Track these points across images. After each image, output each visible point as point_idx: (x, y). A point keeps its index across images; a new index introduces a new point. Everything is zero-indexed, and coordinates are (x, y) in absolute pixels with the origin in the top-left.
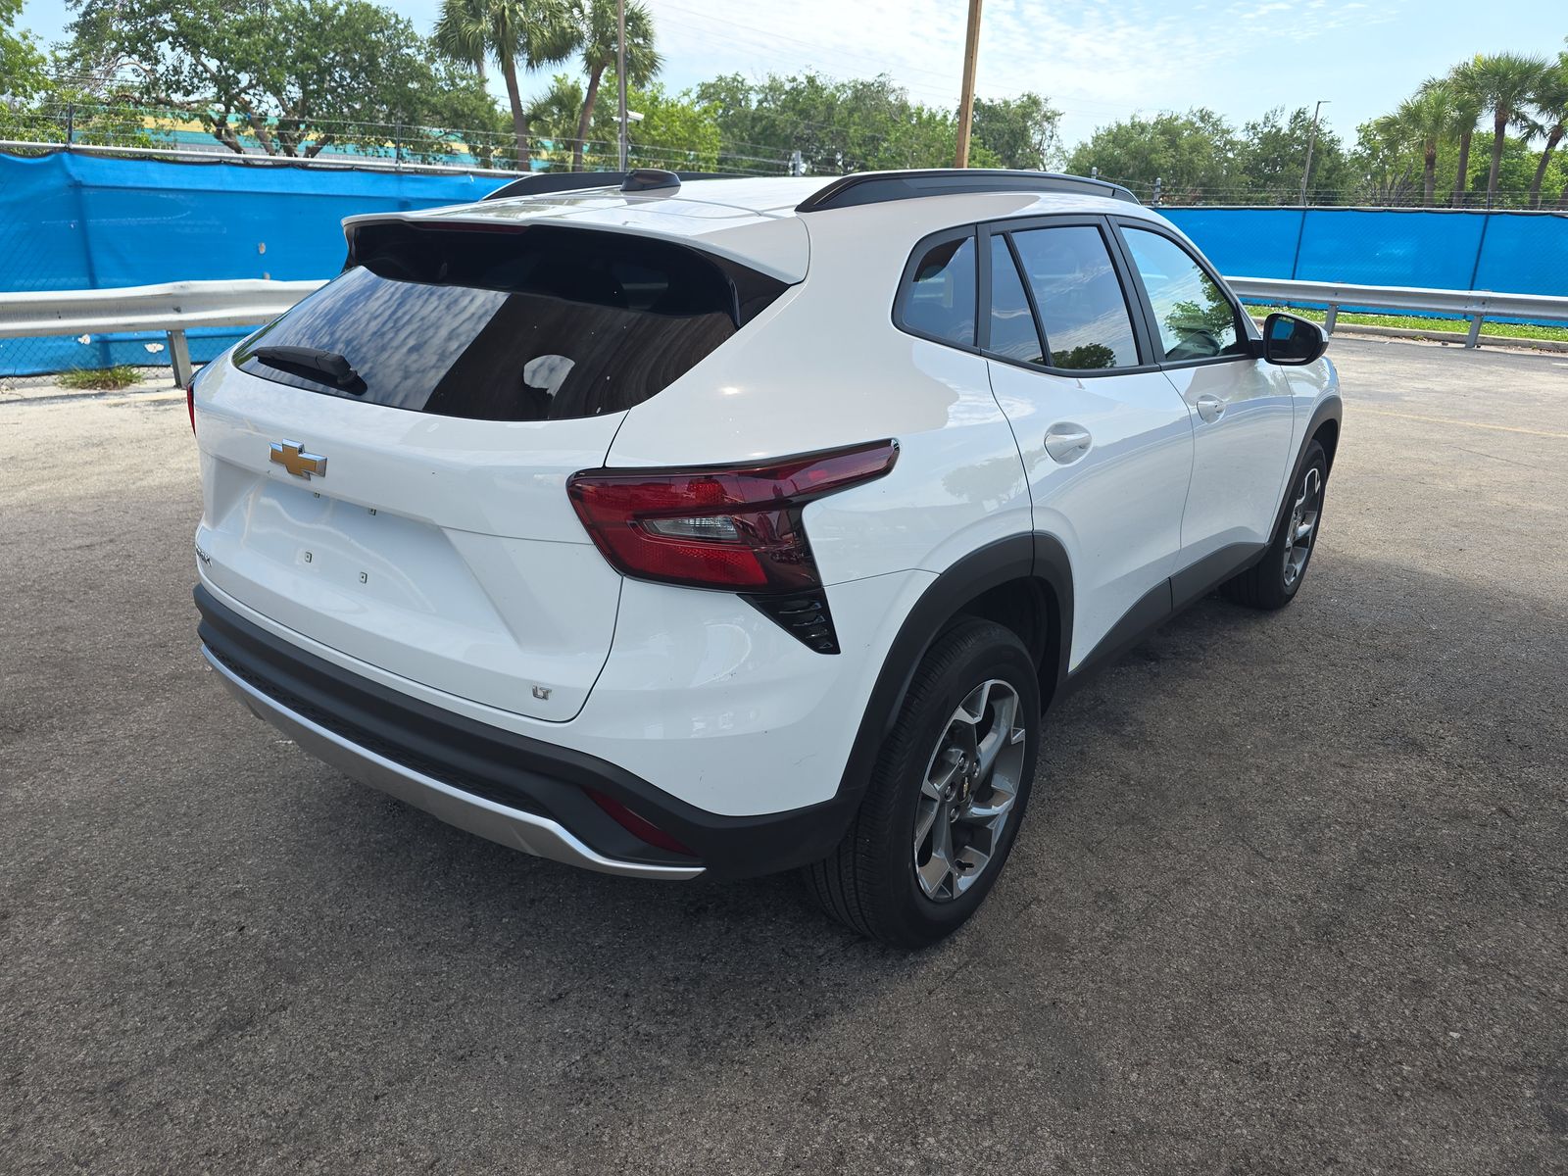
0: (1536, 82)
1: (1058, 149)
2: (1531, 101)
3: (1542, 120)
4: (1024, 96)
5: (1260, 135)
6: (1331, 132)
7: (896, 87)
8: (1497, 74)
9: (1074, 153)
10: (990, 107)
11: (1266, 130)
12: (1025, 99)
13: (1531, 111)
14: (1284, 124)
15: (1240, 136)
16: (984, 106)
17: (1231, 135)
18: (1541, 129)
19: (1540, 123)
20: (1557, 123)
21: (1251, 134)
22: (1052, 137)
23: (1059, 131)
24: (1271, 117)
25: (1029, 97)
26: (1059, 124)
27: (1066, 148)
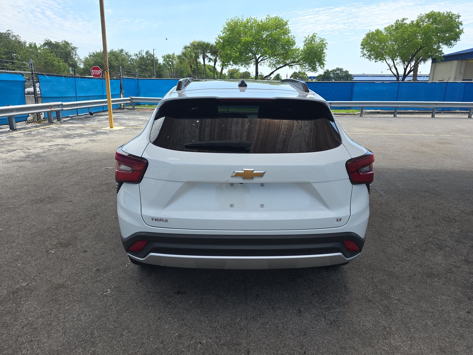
0: (210, 48)
1: (78, 58)
2: (209, 53)
3: (212, 57)
4: (63, 41)
5: (139, 57)
6: (156, 57)
7: (15, 35)
8: (201, 46)
9: (84, 60)
10: (56, 44)
11: (140, 56)
12: (64, 42)
13: (209, 55)
14: (144, 54)
15: (134, 57)
16: (53, 44)
17: (132, 57)
18: (212, 59)
19: (211, 58)
20: (215, 58)
21: (136, 57)
22: (76, 55)
23: (77, 53)
24: (140, 52)
25: (65, 42)
26: (77, 51)
27: (81, 58)
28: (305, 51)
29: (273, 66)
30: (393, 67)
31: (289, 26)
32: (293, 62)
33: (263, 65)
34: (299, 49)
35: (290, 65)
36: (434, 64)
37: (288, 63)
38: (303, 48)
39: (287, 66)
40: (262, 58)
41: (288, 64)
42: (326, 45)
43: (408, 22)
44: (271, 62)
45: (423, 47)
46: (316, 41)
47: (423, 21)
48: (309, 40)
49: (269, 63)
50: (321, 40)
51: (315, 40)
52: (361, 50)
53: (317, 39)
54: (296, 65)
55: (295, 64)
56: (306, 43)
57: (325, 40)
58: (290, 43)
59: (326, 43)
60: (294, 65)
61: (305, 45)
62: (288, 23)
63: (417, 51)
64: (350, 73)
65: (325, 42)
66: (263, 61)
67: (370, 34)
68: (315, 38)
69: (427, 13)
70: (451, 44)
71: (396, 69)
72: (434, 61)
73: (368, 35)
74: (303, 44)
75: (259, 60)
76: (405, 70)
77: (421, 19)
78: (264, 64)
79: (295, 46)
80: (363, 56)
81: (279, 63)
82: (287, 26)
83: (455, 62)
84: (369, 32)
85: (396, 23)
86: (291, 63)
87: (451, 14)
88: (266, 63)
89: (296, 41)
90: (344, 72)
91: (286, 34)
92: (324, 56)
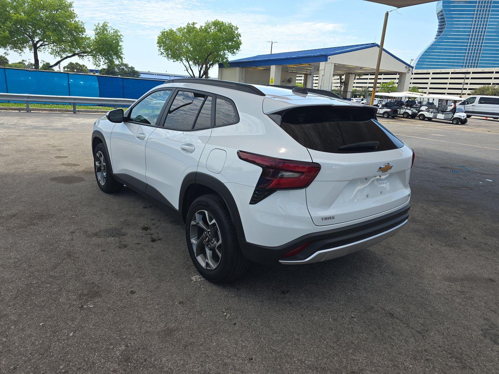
28: (97, 42)
29: (57, 54)
30: (189, 68)
31: (74, 9)
32: (84, 52)
33: (42, 51)
34: (89, 38)
35: (81, 55)
36: (220, 69)
37: (76, 52)
38: (94, 38)
39: (77, 56)
40: (41, 43)
41: (78, 54)
42: (121, 37)
43: (198, 26)
44: (54, 48)
45: (213, 52)
46: (108, 31)
47: (210, 28)
48: (100, 29)
49: (50, 49)
50: (114, 31)
51: (108, 29)
52: (158, 48)
53: (110, 28)
54: (88, 57)
55: (86, 54)
56: (97, 32)
57: (119, 31)
58: (79, 29)
59: (121, 35)
60: (86, 56)
61: (96, 35)
62: (73, 5)
63: (208, 56)
64: (136, 69)
65: (119, 34)
66: (43, 47)
67: (165, 32)
68: (107, 27)
69: (213, 21)
70: (234, 53)
71: (192, 71)
72: (221, 66)
73: (163, 33)
74: (94, 33)
75: (38, 45)
76: (200, 72)
77: (208, 26)
78: (44, 50)
79: (85, 34)
80: (161, 54)
81: (64, 51)
82: (72, 9)
83: (238, 69)
84: (164, 31)
85: (188, 26)
86: (82, 53)
87: (231, 25)
88: (47, 49)
89: (85, 28)
90: (129, 67)
91: (72, 18)
92: (120, 49)
